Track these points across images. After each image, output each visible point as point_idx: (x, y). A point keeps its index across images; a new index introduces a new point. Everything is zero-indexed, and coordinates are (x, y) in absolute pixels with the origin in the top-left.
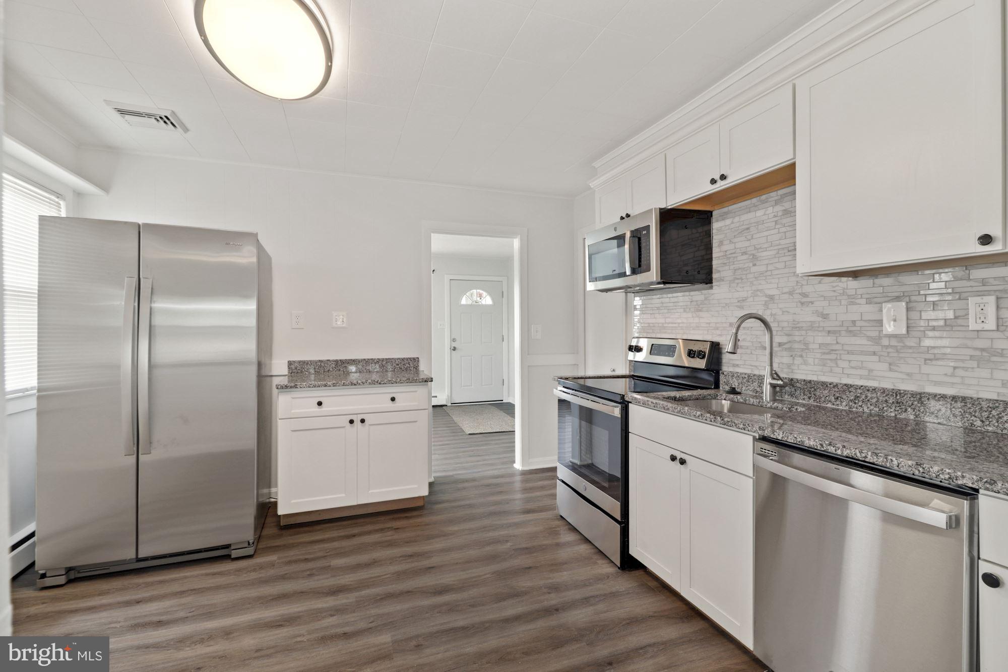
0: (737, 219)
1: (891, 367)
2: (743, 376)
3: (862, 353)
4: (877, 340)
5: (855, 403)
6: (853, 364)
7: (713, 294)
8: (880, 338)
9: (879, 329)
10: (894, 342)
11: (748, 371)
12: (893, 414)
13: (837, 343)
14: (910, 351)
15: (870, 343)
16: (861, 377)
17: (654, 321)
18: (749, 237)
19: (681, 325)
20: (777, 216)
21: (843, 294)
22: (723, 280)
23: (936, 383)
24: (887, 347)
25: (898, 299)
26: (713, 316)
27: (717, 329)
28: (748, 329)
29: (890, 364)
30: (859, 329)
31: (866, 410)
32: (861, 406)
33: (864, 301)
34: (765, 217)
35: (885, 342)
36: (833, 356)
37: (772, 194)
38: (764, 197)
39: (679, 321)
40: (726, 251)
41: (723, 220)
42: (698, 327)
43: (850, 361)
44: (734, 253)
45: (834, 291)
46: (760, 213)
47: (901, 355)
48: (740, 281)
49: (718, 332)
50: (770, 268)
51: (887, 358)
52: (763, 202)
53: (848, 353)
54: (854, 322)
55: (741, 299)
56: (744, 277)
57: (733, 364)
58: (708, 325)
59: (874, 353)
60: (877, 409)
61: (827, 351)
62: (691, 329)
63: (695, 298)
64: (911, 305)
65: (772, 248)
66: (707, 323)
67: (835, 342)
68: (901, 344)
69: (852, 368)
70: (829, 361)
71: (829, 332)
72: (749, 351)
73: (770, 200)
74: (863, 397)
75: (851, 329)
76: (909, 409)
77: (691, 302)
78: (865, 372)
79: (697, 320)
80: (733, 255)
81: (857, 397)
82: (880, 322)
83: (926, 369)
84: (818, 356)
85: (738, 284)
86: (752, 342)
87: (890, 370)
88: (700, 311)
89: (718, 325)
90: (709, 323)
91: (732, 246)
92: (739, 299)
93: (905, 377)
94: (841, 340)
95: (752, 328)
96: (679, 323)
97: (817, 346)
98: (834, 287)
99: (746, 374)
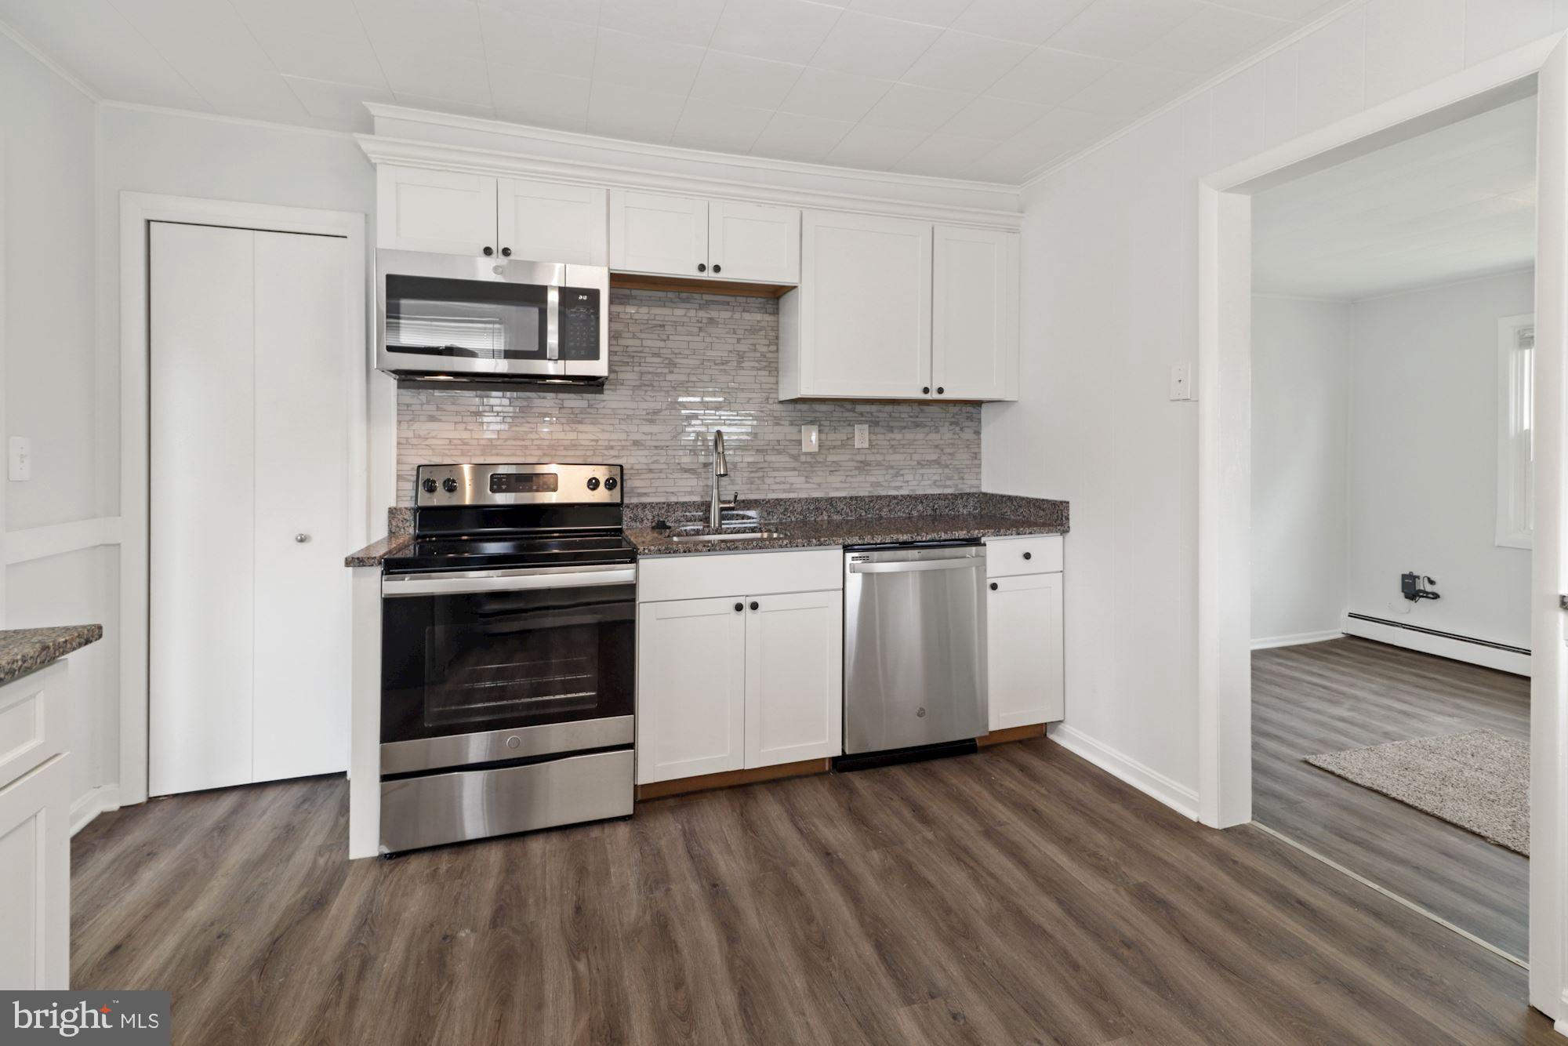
0: (644, 310)
1: (808, 480)
2: (661, 506)
3: (785, 469)
4: (796, 458)
5: (785, 515)
6: (778, 480)
7: (604, 401)
8: (799, 456)
9: (800, 447)
10: (809, 459)
11: (663, 500)
12: (813, 519)
13: (765, 461)
14: (819, 465)
15: (791, 460)
16: (785, 491)
17: (466, 435)
18: (665, 337)
19: (536, 442)
20: (701, 322)
21: (769, 415)
22: (622, 384)
23: (837, 489)
24: (804, 463)
25: (812, 423)
26: (603, 431)
27: (612, 448)
28: (662, 449)
29: (806, 477)
30: (783, 447)
31: (793, 519)
32: (789, 517)
33: (787, 423)
34: (686, 319)
35: (803, 459)
36: (760, 474)
37: (696, 296)
38: (684, 295)
39: (534, 436)
40: (627, 347)
41: (621, 304)
42: (575, 445)
43: (775, 477)
44: (641, 352)
45: (762, 411)
46: (679, 312)
47: (815, 469)
48: (650, 388)
49: (613, 453)
50: (692, 378)
51: (804, 473)
52: (683, 301)
53: (774, 471)
54: (778, 441)
55: (651, 411)
56: (655, 384)
57: (639, 493)
58: (594, 443)
59: (794, 469)
60: (801, 517)
61: (754, 470)
62: (562, 448)
63: (567, 404)
64: (822, 428)
65: (694, 357)
66: (593, 440)
67: (762, 460)
68: (814, 460)
69: (777, 483)
70: (756, 479)
71: (757, 450)
72: (663, 475)
73: (692, 301)
74: (791, 508)
75: (776, 447)
76: (824, 512)
77: (560, 408)
78: (787, 487)
79: (572, 436)
80: (639, 354)
81: (786, 510)
82: (800, 442)
83: (831, 479)
84: (746, 474)
85: (646, 391)
86: (668, 464)
87: (807, 482)
88: (580, 422)
89: (612, 443)
90: (597, 441)
91: (637, 342)
92: (648, 411)
93: (816, 486)
94: (768, 458)
95: (667, 447)
96: (533, 440)
97: (745, 465)
98: (761, 407)
99: (664, 503)
